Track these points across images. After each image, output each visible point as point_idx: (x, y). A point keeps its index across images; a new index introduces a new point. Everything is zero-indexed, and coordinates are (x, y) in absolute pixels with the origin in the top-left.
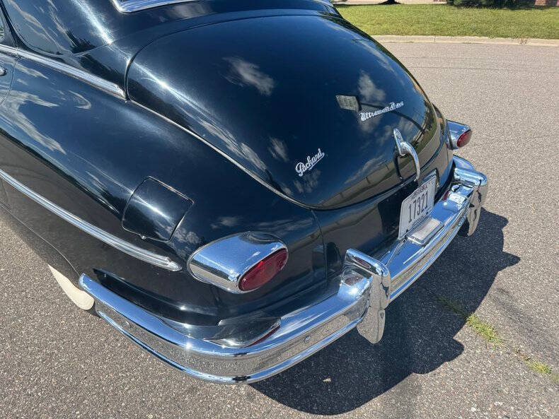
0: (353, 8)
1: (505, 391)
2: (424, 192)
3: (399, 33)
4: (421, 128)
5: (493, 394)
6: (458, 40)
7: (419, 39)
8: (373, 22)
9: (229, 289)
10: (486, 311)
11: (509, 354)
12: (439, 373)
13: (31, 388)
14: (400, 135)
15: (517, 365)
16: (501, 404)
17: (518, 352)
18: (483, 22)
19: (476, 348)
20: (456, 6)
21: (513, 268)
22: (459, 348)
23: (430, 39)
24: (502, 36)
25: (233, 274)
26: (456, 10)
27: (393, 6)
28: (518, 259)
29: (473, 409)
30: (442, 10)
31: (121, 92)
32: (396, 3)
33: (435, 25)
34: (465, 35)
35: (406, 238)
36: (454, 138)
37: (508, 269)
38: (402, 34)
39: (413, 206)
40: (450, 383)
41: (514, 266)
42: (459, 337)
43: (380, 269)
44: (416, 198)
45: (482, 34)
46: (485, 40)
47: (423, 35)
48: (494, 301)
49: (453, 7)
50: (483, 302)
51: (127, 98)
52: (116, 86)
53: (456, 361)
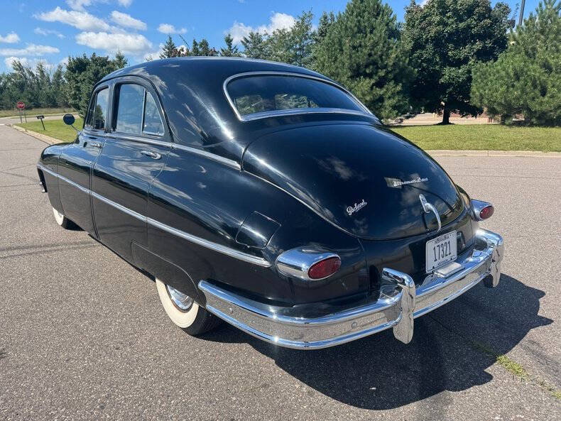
0: (408, 128)
1: (528, 409)
2: (447, 241)
3: (452, 148)
4: (451, 208)
5: (516, 410)
6: (511, 154)
7: (472, 153)
8: (428, 139)
9: (302, 277)
10: (516, 354)
11: (534, 385)
12: (469, 393)
13: (147, 375)
14: (424, 199)
15: (540, 393)
16: (523, 417)
17: (542, 384)
18: (535, 138)
19: (505, 379)
20: (507, 125)
21: (546, 327)
22: (489, 377)
23: (483, 153)
24: (556, 151)
25: (305, 267)
26: (508, 129)
27: (447, 126)
28: (552, 321)
29: (497, 418)
30: (494, 128)
31: (239, 166)
32: (451, 124)
33: (487, 141)
34: (518, 150)
35: (433, 273)
36: (477, 211)
37: (540, 328)
38: (455, 149)
39: (437, 249)
40: (478, 400)
41: (548, 326)
42: (489, 370)
43: (408, 280)
44: (440, 244)
45: (535, 149)
46: (538, 154)
47: (476, 150)
48: (524, 349)
49: (505, 127)
50: (514, 348)
51: (242, 169)
52: (236, 162)
53: (485, 386)
